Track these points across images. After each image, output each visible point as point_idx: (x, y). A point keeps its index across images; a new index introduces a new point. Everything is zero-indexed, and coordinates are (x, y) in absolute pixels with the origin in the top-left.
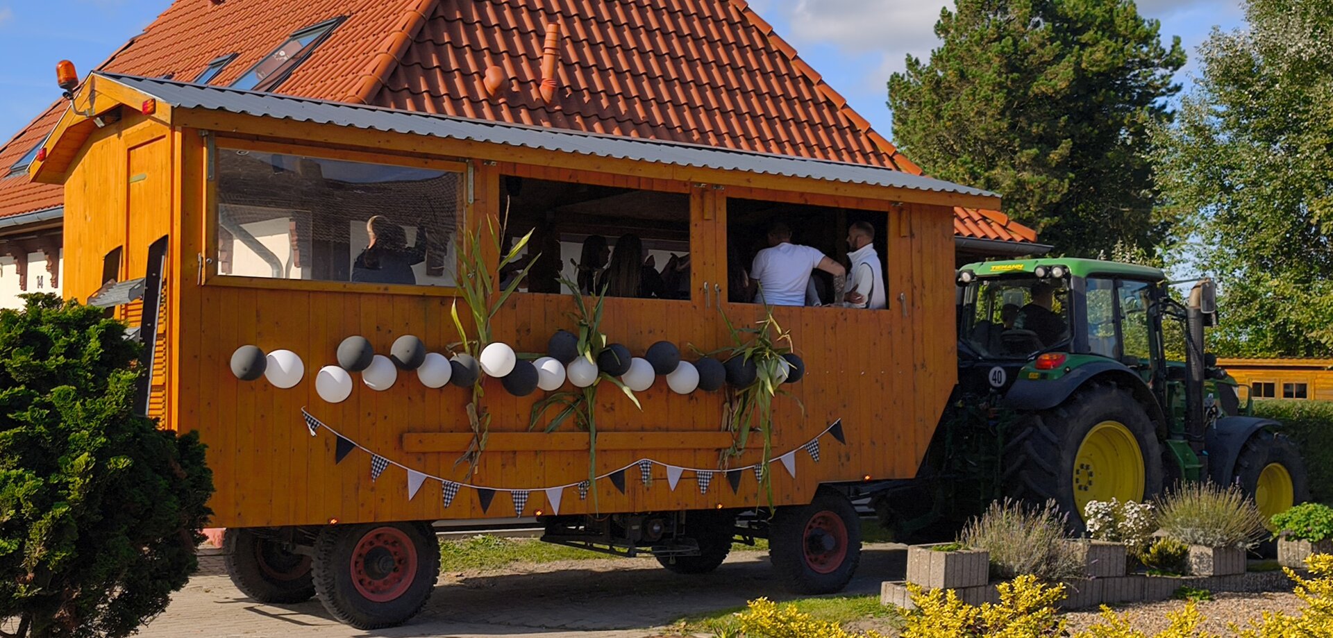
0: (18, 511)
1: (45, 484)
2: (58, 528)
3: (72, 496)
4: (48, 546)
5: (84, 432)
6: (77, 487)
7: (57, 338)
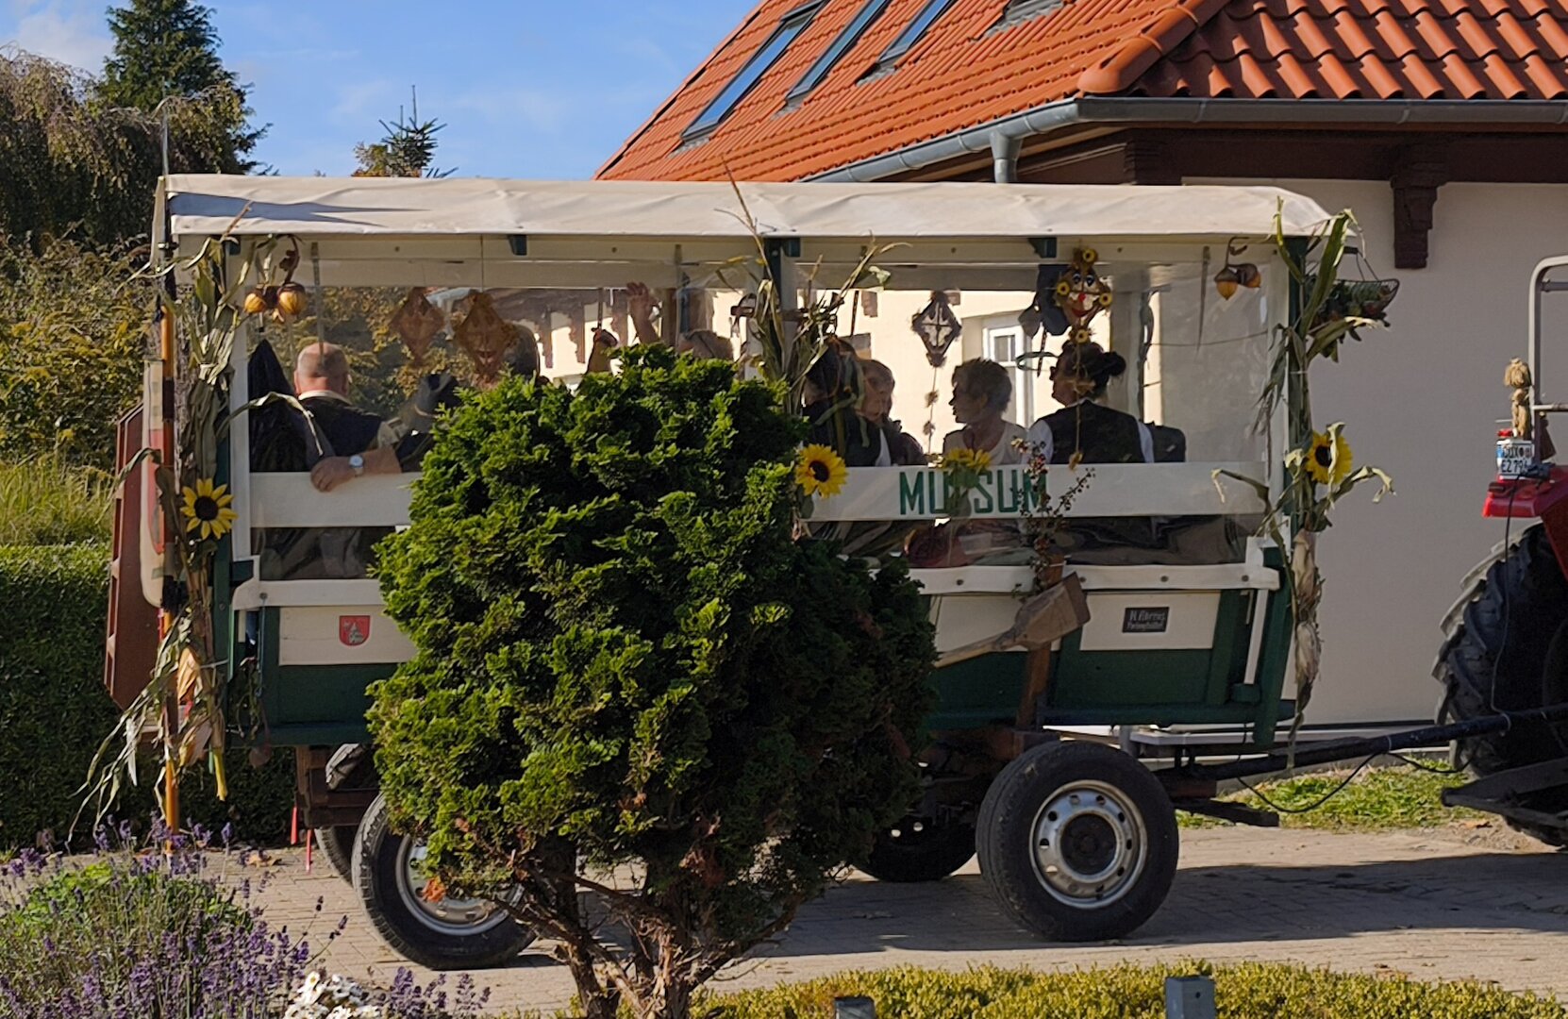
0: (616, 695)
1: (657, 648)
2: (677, 721)
3: (697, 669)
4: (664, 749)
5: (711, 565)
6: (704, 654)
7: (666, 415)
